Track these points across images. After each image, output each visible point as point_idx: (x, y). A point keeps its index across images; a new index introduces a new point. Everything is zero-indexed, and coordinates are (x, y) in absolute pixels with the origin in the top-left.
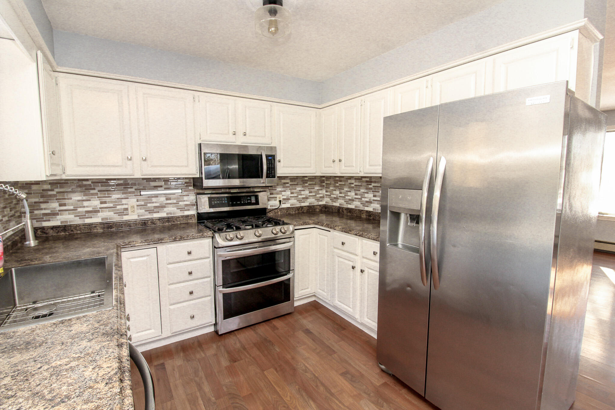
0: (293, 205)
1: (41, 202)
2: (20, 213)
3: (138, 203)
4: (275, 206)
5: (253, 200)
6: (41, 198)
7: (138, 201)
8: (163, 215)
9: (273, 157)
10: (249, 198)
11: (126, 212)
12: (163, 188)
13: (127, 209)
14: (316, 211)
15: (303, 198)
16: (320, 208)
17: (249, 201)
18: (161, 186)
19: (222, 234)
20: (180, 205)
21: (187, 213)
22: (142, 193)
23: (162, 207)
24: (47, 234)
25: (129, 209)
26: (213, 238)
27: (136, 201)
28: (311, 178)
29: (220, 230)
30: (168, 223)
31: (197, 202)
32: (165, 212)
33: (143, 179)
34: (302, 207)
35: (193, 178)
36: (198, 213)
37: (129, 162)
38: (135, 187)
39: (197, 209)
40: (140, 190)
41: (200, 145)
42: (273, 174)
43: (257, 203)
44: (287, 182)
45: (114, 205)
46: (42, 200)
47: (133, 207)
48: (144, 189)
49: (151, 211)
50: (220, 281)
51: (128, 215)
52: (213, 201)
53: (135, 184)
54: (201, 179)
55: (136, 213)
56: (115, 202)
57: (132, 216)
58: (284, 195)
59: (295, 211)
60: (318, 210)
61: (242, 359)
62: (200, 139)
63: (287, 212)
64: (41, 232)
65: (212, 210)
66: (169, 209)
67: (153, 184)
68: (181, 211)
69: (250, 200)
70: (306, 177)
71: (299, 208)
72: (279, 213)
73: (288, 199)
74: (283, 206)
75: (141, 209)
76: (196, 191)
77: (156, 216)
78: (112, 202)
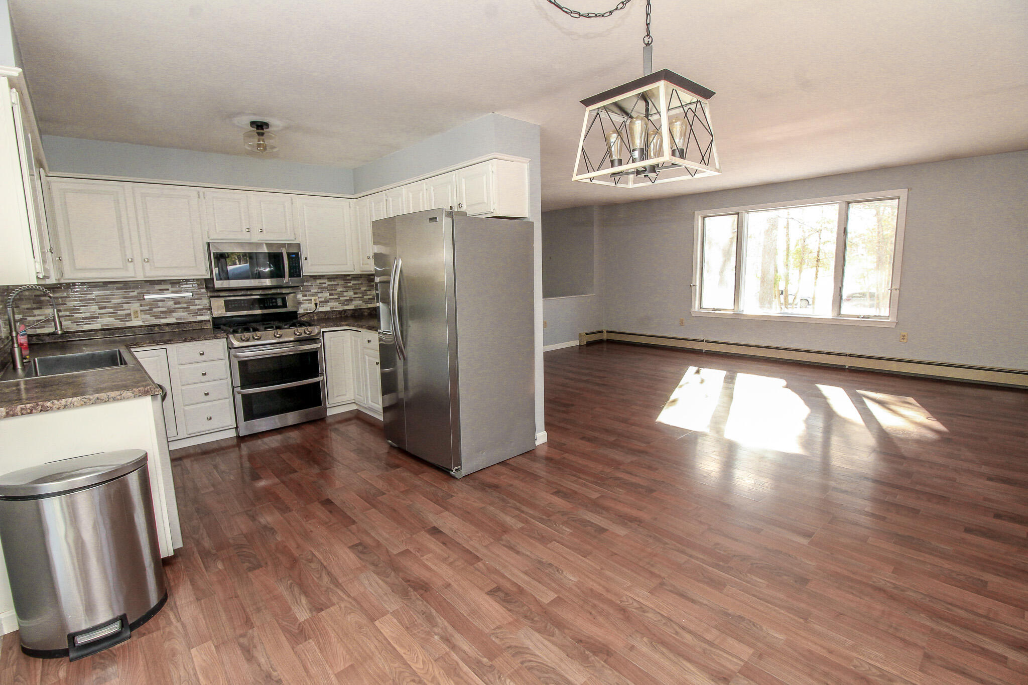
0: (333, 308)
1: (34, 309)
3: (142, 308)
4: (310, 310)
5: (280, 302)
6: (33, 304)
7: (141, 305)
8: (171, 320)
9: (297, 255)
10: (274, 301)
11: (130, 318)
12: (170, 291)
13: (129, 315)
14: (364, 315)
15: (346, 300)
16: (369, 311)
17: (274, 304)
18: (168, 290)
19: (237, 335)
20: (192, 309)
21: (199, 318)
22: (146, 297)
23: (170, 311)
24: (43, 341)
25: (132, 315)
26: (227, 338)
27: (139, 306)
28: (354, 277)
29: (235, 332)
30: (178, 329)
31: (211, 306)
32: (174, 317)
33: (146, 282)
34: (345, 311)
35: (205, 279)
36: (213, 317)
37: (130, 265)
38: (137, 290)
39: (212, 313)
40: (143, 294)
41: (208, 244)
42: (298, 273)
43: (284, 305)
44: (324, 282)
45: (114, 310)
46: (34, 306)
47: (136, 312)
48: (148, 293)
49: (157, 316)
50: (238, 382)
51: (131, 320)
52: (230, 304)
53: (137, 287)
54: (212, 279)
55: (139, 319)
56: (115, 307)
57: (136, 322)
58: (321, 298)
59: (336, 315)
60: (366, 314)
62: (209, 237)
63: (325, 316)
64: (36, 339)
65: (229, 314)
66: (179, 314)
67: (158, 287)
68: (193, 316)
69: (276, 302)
70: (349, 275)
71: (342, 312)
72: (316, 318)
73: (326, 302)
74: (321, 309)
75: (145, 314)
76: (210, 294)
77: (164, 321)
78: (111, 308)
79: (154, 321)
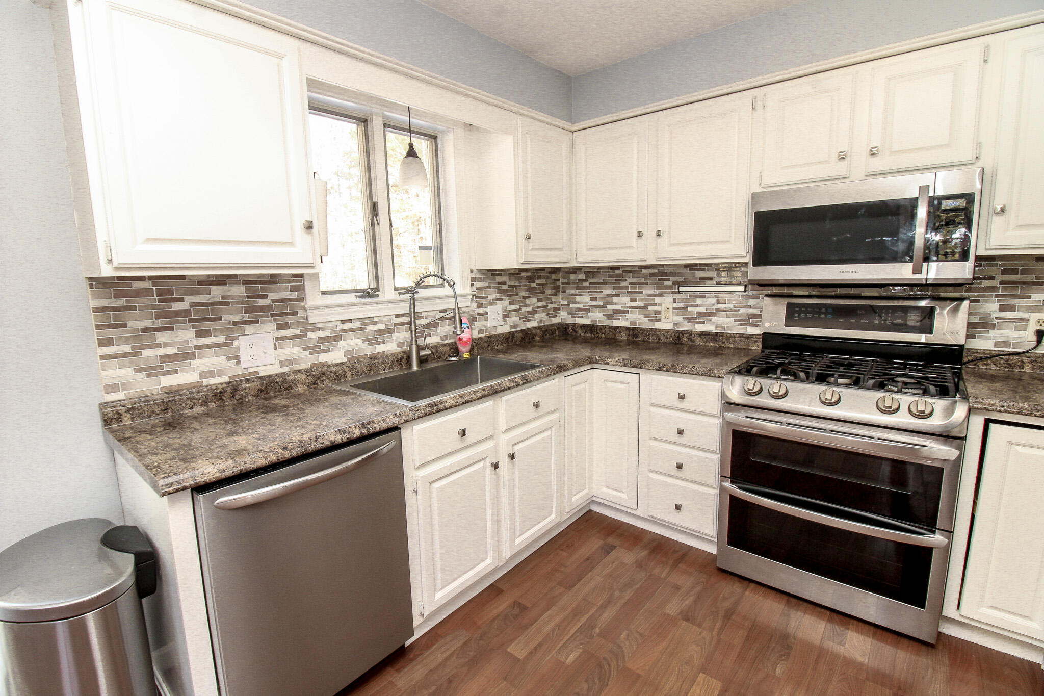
1: (576, 295)
2: (558, 305)
3: (675, 305)
4: (1017, 345)
5: (913, 319)
6: (576, 289)
7: (674, 301)
8: (709, 328)
9: (968, 201)
11: (659, 318)
12: (713, 282)
13: (659, 312)
18: (711, 279)
20: (741, 314)
22: (681, 289)
23: (710, 314)
25: (663, 313)
27: (672, 301)
30: (714, 343)
31: (762, 312)
32: (713, 323)
33: (686, 266)
36: (765, 333)
38: (673, 279)
39: (764, 325)
40: (679, 284)
43: (926, 327)
45: (644, 305)
46: (577, 292)
47: (667, 310)
48: (685, 284)
49: (692, 320)
51: (660, 321)
52: (797, 312)
53: (673, 275)
55: (670, 320)
56: (647, 300)
57: (665, 324)
61: (700, 626)
62: (759, 185)
64: (572, 330)
66: (721, 319)
67: (700, 274)
68: (740, 325)
75: (678, 314)
77: (699, 328)
78: (642, 300)
79: (686, 327)
